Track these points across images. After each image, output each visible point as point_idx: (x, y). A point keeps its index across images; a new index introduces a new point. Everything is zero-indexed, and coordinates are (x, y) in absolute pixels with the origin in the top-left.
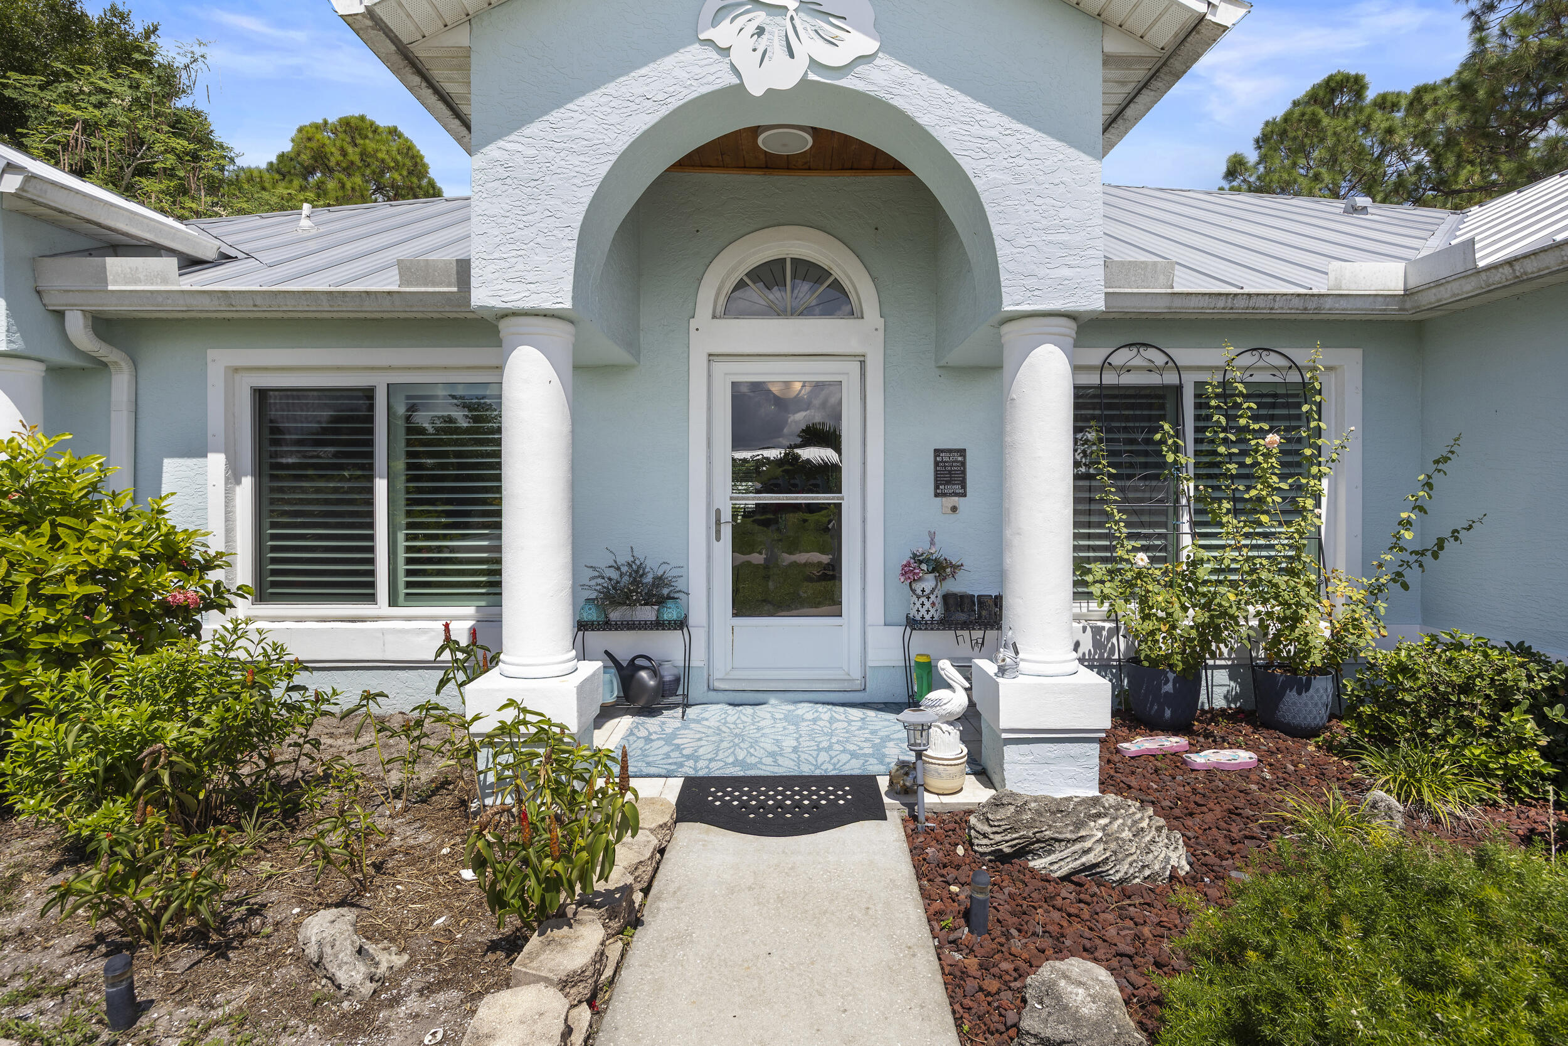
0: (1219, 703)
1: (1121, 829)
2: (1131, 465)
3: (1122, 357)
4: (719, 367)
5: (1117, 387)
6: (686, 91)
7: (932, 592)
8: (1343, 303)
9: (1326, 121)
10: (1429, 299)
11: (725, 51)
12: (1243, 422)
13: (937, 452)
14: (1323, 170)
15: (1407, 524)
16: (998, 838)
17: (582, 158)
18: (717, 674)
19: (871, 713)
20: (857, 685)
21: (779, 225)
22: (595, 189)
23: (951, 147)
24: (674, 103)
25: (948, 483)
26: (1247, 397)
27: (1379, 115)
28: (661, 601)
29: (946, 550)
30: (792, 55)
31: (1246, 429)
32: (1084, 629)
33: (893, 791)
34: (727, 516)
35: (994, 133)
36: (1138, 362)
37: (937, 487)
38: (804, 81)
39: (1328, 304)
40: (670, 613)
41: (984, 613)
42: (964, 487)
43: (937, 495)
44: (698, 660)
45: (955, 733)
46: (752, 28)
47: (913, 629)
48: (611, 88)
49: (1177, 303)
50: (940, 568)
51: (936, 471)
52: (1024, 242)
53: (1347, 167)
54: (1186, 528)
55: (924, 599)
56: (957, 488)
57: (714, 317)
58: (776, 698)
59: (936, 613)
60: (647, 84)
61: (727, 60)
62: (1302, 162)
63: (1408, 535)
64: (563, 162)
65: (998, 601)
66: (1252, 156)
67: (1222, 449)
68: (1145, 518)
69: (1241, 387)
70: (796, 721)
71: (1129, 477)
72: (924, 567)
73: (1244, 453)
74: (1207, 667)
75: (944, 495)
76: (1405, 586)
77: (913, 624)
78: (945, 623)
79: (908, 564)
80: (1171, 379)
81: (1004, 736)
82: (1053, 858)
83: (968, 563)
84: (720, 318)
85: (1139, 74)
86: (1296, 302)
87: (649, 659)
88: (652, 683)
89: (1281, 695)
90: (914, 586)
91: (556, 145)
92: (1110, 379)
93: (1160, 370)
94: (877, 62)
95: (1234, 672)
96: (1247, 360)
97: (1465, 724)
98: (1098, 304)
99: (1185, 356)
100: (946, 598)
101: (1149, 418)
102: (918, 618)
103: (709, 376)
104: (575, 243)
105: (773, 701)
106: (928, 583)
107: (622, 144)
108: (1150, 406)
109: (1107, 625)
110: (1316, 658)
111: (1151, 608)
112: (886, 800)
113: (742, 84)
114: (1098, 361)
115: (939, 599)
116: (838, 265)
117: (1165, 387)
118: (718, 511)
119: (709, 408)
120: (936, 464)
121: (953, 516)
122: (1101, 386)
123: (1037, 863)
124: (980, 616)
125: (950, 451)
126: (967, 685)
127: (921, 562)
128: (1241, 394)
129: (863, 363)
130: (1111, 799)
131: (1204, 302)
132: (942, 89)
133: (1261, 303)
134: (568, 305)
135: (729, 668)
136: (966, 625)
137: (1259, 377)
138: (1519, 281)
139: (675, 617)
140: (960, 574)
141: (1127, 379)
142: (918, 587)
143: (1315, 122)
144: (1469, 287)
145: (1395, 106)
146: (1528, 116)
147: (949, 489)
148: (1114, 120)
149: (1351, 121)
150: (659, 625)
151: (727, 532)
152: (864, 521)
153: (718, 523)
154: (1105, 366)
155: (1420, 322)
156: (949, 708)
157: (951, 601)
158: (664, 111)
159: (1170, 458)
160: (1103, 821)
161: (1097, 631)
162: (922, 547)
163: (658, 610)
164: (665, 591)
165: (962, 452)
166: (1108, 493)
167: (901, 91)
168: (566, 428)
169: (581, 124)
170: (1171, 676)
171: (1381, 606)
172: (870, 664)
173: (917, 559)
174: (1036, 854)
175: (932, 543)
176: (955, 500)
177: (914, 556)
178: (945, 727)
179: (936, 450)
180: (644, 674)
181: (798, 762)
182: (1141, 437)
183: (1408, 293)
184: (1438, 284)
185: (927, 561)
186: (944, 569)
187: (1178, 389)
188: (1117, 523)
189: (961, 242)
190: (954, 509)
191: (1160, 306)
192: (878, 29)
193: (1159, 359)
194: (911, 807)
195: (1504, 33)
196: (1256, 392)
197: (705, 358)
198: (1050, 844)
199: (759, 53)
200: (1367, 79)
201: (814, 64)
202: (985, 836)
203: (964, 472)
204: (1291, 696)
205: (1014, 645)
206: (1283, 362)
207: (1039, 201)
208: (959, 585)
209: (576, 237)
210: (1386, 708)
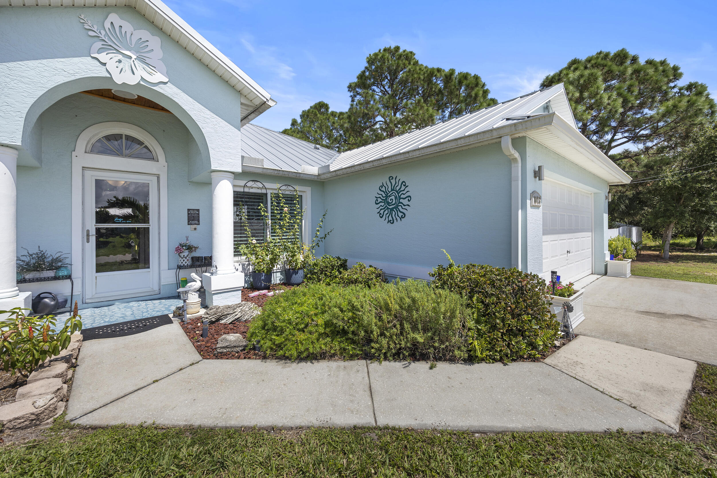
0: (278, 282)
1: (246, 308)
2: (252, 216)
3: (250, 184)
4: (88, 173)
5: (249, 193)
6: (84, 73)
7: (187, 256)
8: (305, 176)
9: (319, 115)
10: (323, 177)
11: (104, 64)
12: (282, 204)
13: (189, 210)
14: (318, 130)
15: (318, 231)
16: (211, 317)
17: (27, 86)
18: (87, 297)
19: (164, 301)
20: (157, 292)
21: (120, 122)
22: (35, 99)
23: (194, 118)
24: (78, 77)
25: (193, 220)
26: (283, 198)
27: (331, 117)
28: (58, 268)
29: (192, 242)
30: (134, 74)
31: (282, 206)
32: (239, 265)
33: (174, 316)
34: (93, 232)
35: (208, 117)
36: (255, 186)
37: (189, 222)
38: (139, 83)
39: (302, 175)
40: (61, 273)
41: (206, 262)
42: (199, 221)
43: (188, 224)
44: (77, 291)
45: (197, 295)
46: (117, 59)
47: (180, 269)
48: (44, 61)
49: (265, 171)
50: (190, 248)
51: (188, 216)
52: (218, 150)
53: (324, 131)
54: (268, 233)
55: (184, 259)
56: (196, 222)
57: (86, 152)
58: (119, 302)
59: (189, 263)
60: (65, 66)
61: (105, 67)
62: (312, 126)
63: (318, 233)
64: (15, 85)
65: (211, 258)
66: (299, 120)
67: (276, 212)
68: (258, 231)
69: (281, 195)
70: (131, 308)
71: (253, 219)
72: (184, 248)
73: (281, 213)
74: (274, 273)
75: (191, 224)
76: (319, 246)
77: (180, 267)
78: (192, 266)
79: (178, 247)
80: (264, 191)
81: (213, 292)
82: (227, 319)
83: (200, 247)
84: (88, 153)
85: (251, 109)
86: (294, 174)
87: (50, 293)
88: (52, 303)
89: (291, 276)
90: (180, 254)
91: (11, 77)
92: (247, 190)
93: (261, 188)
94: (167, 85)
95: (281, 273)
96: (284, 188)
97: (325, 274)
98: (239, 170)
99: (268, 185)
100: (192, 258)
101: (257, 202)
102: (182, 265)
103: (83, 176)
104: (23, 119)
105: (117, 303)
106: (186, 253)
107: (51, 85)
108: (259, 199)
109: (247, 263)
110: (299, 265)
111: (258, 256)
112: (172, 319)
113: (111, 78)
114: (243, 185)
115: (190, 258)
116: (147, 141)
117: (262, 193)
118: (88, 231)
119: (83, 189)
120: (188, 214)
121: (195, 231)
122: (244, 192)
123: (222, 322)
124: (205, 263)
125: (194, 210)
126: (201, 279)
127: (183, 246)
128: (281, 197)
129: (158, 178)
130: (244, 302)
131: (272, 171)
132: (191, 99)
133: (286, 173)
134: (19, 143)
135: (94, 293)
136: (200, 266)
137: (287, 193)
138: (337, 176)
139: (66, 274)
140: (197, 250)
141: (252, 191)
142: (182, 255)
143: (316, 115)
144: (329, 175)
145: (335, 116)
146: (363, 127)
147: (193, 222)
148: (245, 118)
149: (325, 117)
150: (56, 278)
151: (93, 239)
152: (159, 233)
153: (88, 235)
154: (245, 186)
155: (323, 182)
156: (195, 287)
157: (194, 259)
158: (73, 78)
159: (263, 214)
160: (241, 308)
161: (243, 265)
162: (183, 241)
163: (56, 272)
164: (59, 264)
165: (198, 210)
166: (245, 223)
167: (176, 96)
168: (14, 193)
169: (26, 72)
170: (264, 274)
171: (314, 251)
172: (162, 284)
173: (182, 245)
174: (222, 319)
175: (187, 240)
176: (195, 226)
177: (180, 244)
178: (193, 293)
179: (188, 209)
180: (47, 300)
181: (135, 317)
182: (256, 207)
183: (319, 175)
184: (324, 174)
185: (185, 246)
186: (192, 248)
187: (266, 194)
188: (248, 232)
189: (197, 144)
190: (195, 229)
191: (260, 171)
192: (167, 74)
193: (261, 186)
194: (182, 319)
195: (357, 105)
196: (285, 197)
197: (81, 168)
198: (226, 316)
199: (119, 69)
200: (329, 106)
201: (142, 79)
202: (207, 318)
203: (199, 217)
204: (294, 276)
205: (216, 266)
206: (293, 189)
207: (222, 139)
208: (197, 254)
209: (24, 117)
210: (312, 274)
